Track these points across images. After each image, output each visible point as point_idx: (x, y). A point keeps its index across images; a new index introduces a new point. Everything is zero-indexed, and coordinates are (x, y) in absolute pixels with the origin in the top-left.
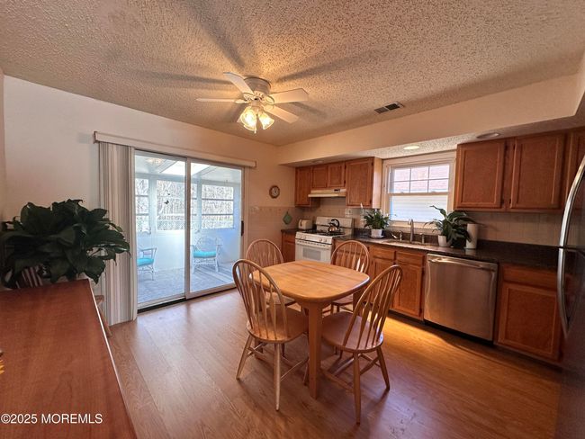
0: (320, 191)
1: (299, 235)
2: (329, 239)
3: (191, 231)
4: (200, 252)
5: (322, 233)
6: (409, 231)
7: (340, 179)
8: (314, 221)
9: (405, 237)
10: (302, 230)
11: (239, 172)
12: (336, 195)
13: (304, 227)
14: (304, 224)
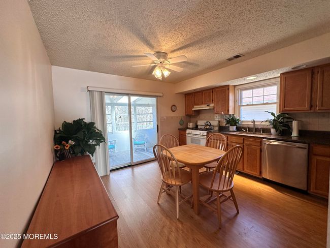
0: (199, 106)
1: (188, 131)
2: (205, 133)
3: (132, 131)
4: (137, 142)
5: (201, 129)
6: (252, 126)
7: (210, 99)
8: (196, 123)
9: (250, 130)
10: (189, 128)
11: (154, 99)
12: (208, 108)
13: (191, 126)
14: (191, 125)
